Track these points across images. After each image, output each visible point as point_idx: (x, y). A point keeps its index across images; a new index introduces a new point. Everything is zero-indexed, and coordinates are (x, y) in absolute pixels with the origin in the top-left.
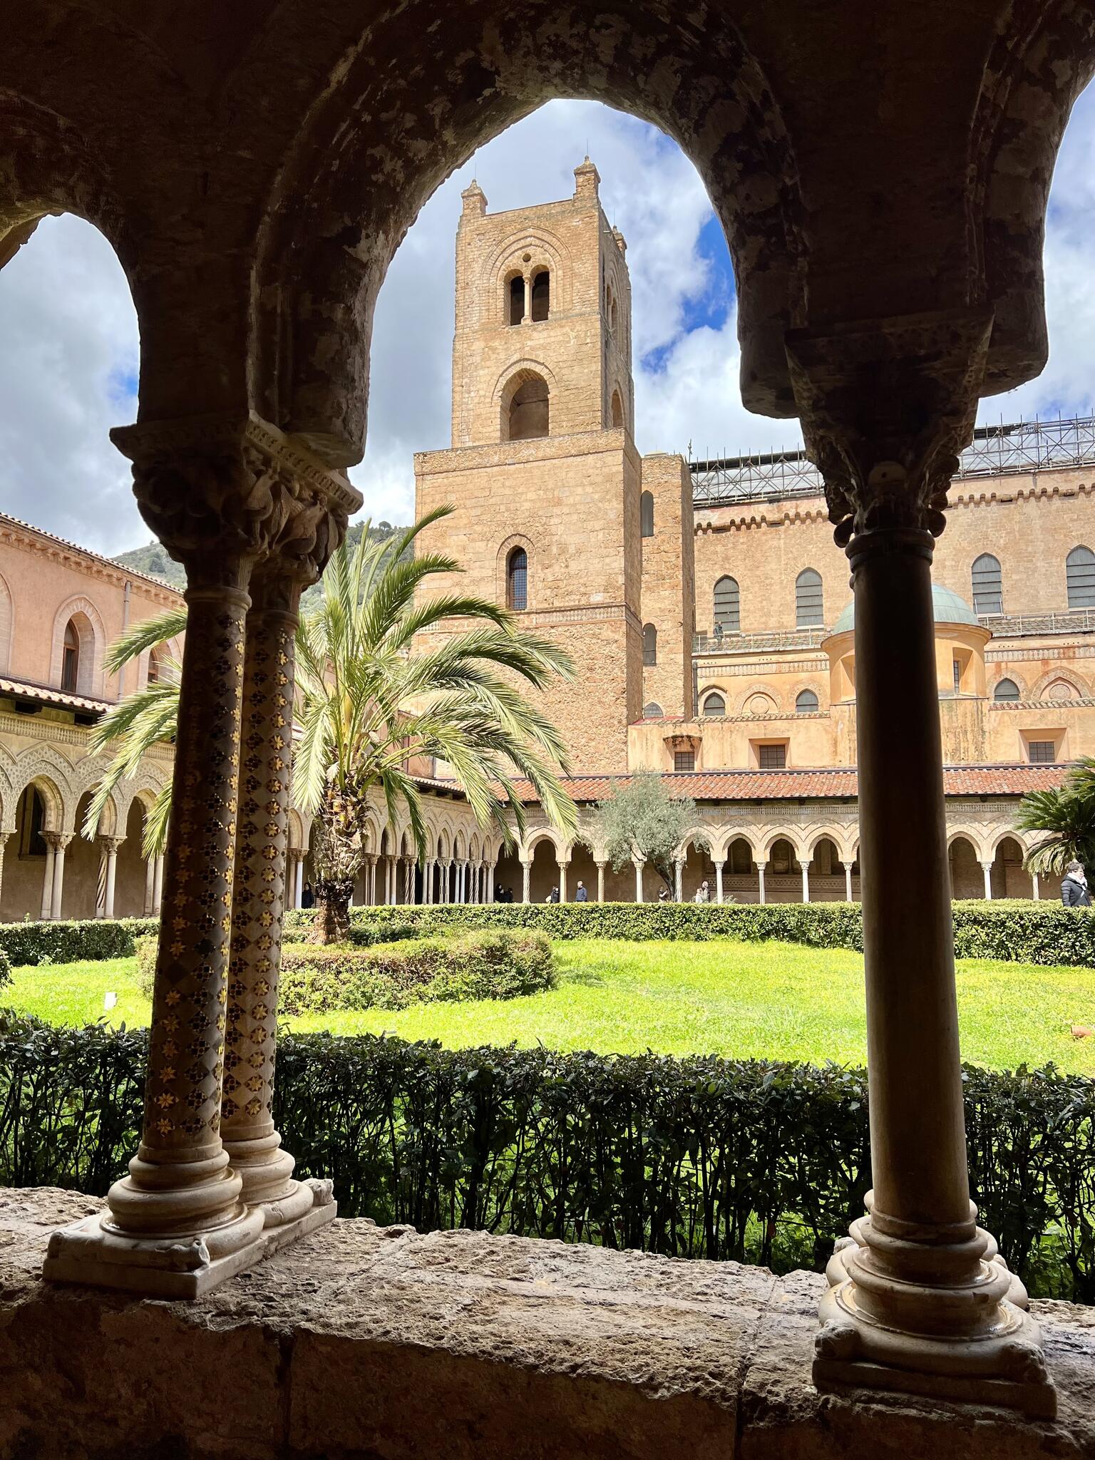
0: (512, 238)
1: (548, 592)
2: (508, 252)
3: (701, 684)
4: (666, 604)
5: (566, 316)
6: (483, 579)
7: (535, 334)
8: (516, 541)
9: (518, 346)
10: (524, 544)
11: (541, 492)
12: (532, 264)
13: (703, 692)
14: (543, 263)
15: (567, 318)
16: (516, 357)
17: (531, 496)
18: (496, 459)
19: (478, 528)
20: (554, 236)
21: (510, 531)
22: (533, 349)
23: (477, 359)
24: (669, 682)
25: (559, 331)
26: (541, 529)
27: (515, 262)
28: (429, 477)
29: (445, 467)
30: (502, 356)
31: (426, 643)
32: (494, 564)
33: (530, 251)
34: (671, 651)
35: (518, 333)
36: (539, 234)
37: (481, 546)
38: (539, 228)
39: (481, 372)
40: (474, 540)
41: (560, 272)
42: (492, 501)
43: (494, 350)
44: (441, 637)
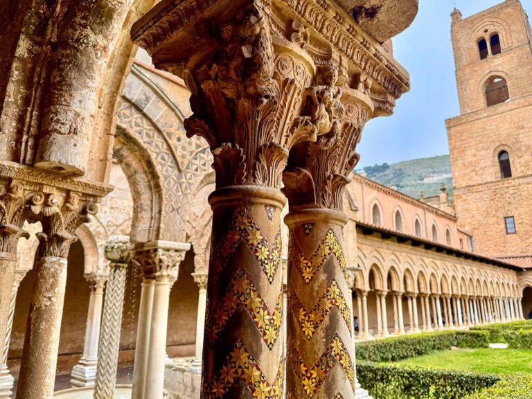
0: (477, 25)
1: (523, 168)
2: (476, 30)
5: (510, 49)
6: (486, 167)
7: (495, 60)
8: (502, 148)
9: (487, 67)
10: (506, 149)
11: (512, 125)
12: (489, 33)
14: (495, 31)
15: (511, 50)
16: (488, 71)
17: (507, 127)
18: (486, 115)
19: (481, 145)
20: (498, 18)
21: (497, 144)
22: (495, 66)
23: (468, 76)
25: (508, 56)
26: (515, 141)
27: (480, 34)
28: (453, 128)
29: (460, 123)
30: (480, 73)
32: (491, 159)
33: (487, 28)
35: (486, 62)
36: (491, 19)
37: (483, 153)
38: (490, 17)
39: (470, 81)
40: (478, 151)
41: (504, 33)
42: (486, 132)
43: (475, 71)
44: (469, 194)
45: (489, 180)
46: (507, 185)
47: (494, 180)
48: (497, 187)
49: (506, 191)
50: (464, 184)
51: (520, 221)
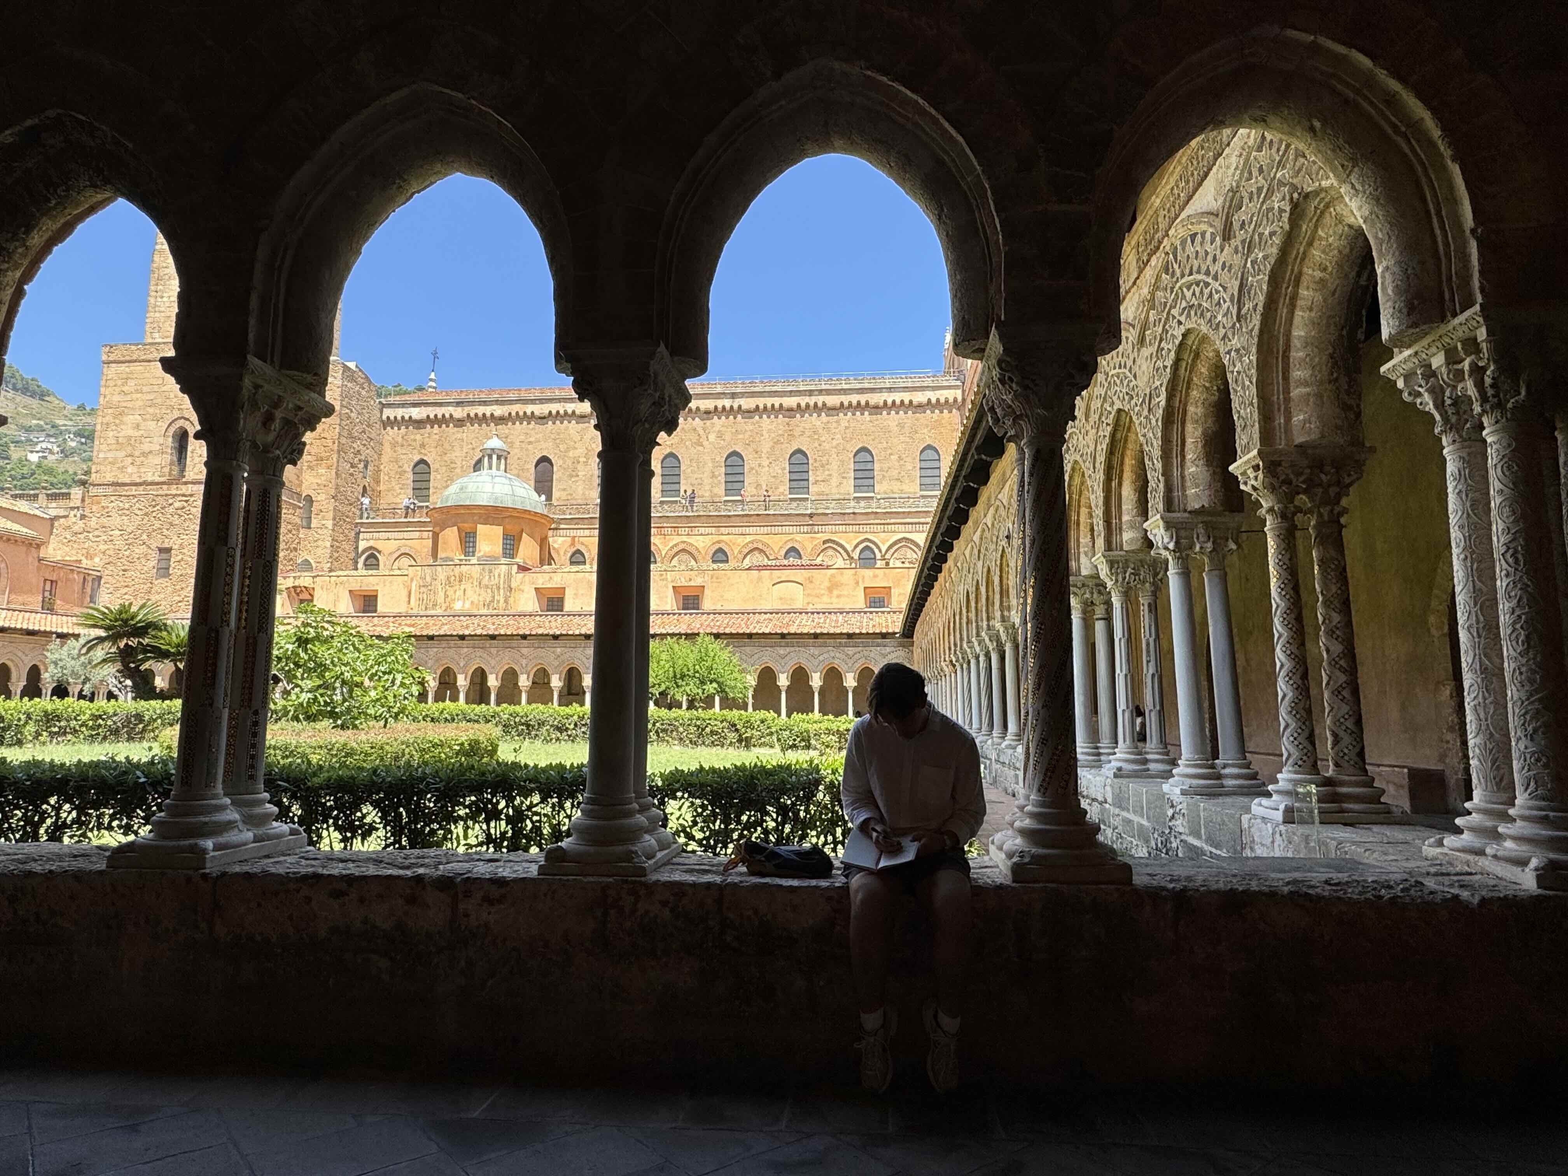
3: (362, 545)
4: (322, 480)
6: (151, 452)
8: (183, 422)
10: (187, 426)
13: (363, 552)
19: (151, 410)
21: (178, 413)
24: (320, 543)
28: (113, 365)
29: (128, 358)
31: (99, 503)
32: (161, 440)
34: (323, 518)
37: (152, 425)
40: (144, 420)
42: (164, 389)
44: (113, 498)
45: (150, 479)
46: (174, 492)
47: (157, 479)
48: (160, 492)
49: (170, 501)
50: (109, 478)
51: (179, 558)
